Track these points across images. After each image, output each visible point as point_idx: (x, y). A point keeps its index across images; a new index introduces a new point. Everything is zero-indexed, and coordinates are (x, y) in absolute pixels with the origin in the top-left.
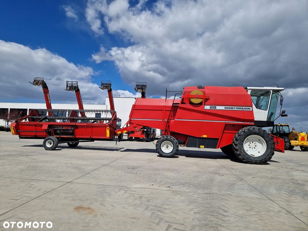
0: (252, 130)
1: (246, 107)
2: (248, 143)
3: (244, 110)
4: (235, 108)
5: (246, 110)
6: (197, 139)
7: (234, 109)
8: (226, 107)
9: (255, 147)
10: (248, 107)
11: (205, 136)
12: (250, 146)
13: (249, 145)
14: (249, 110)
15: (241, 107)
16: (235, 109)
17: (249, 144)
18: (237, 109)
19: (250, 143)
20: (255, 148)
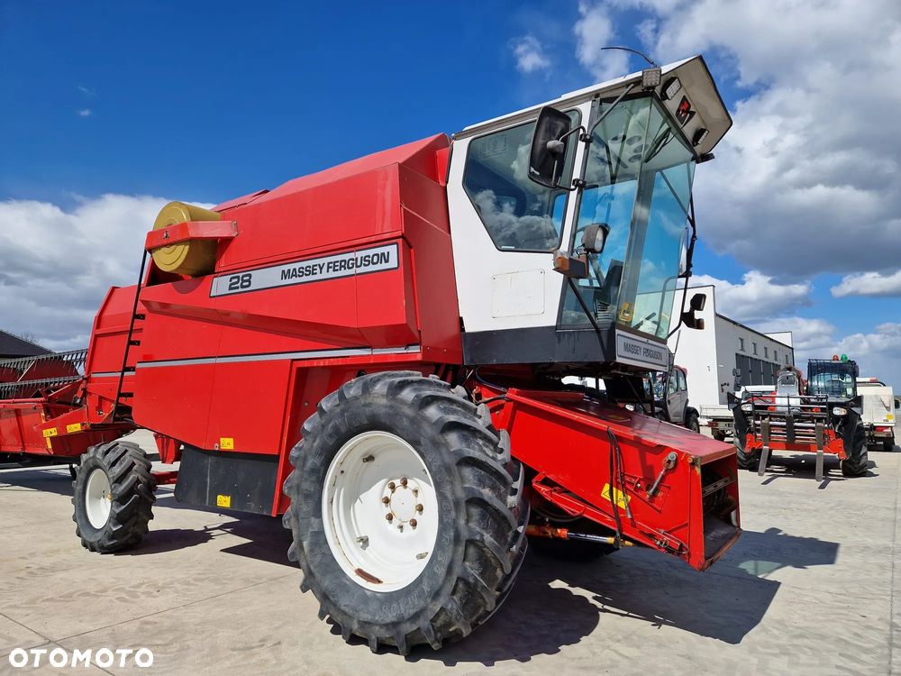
0: (356, 398)
1: (371, 252)
2: (378, 489)
3: (363, 269)
4: (324, 269)
5: (371, 268)
6: (210, 460)
7: (318, 276)
8: (285, 268)
9: (417, 516)
10: (379, 251)
11: (227, 444)
12: (387, 511)
13: (387, 501)
14: (384, 266)
15: (346, 257)
16: (325, 275)
17: (388, 492)
18: (332, 274)
19: (393, 487)
20: (414, 524)
